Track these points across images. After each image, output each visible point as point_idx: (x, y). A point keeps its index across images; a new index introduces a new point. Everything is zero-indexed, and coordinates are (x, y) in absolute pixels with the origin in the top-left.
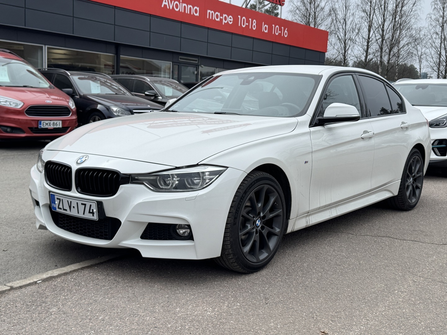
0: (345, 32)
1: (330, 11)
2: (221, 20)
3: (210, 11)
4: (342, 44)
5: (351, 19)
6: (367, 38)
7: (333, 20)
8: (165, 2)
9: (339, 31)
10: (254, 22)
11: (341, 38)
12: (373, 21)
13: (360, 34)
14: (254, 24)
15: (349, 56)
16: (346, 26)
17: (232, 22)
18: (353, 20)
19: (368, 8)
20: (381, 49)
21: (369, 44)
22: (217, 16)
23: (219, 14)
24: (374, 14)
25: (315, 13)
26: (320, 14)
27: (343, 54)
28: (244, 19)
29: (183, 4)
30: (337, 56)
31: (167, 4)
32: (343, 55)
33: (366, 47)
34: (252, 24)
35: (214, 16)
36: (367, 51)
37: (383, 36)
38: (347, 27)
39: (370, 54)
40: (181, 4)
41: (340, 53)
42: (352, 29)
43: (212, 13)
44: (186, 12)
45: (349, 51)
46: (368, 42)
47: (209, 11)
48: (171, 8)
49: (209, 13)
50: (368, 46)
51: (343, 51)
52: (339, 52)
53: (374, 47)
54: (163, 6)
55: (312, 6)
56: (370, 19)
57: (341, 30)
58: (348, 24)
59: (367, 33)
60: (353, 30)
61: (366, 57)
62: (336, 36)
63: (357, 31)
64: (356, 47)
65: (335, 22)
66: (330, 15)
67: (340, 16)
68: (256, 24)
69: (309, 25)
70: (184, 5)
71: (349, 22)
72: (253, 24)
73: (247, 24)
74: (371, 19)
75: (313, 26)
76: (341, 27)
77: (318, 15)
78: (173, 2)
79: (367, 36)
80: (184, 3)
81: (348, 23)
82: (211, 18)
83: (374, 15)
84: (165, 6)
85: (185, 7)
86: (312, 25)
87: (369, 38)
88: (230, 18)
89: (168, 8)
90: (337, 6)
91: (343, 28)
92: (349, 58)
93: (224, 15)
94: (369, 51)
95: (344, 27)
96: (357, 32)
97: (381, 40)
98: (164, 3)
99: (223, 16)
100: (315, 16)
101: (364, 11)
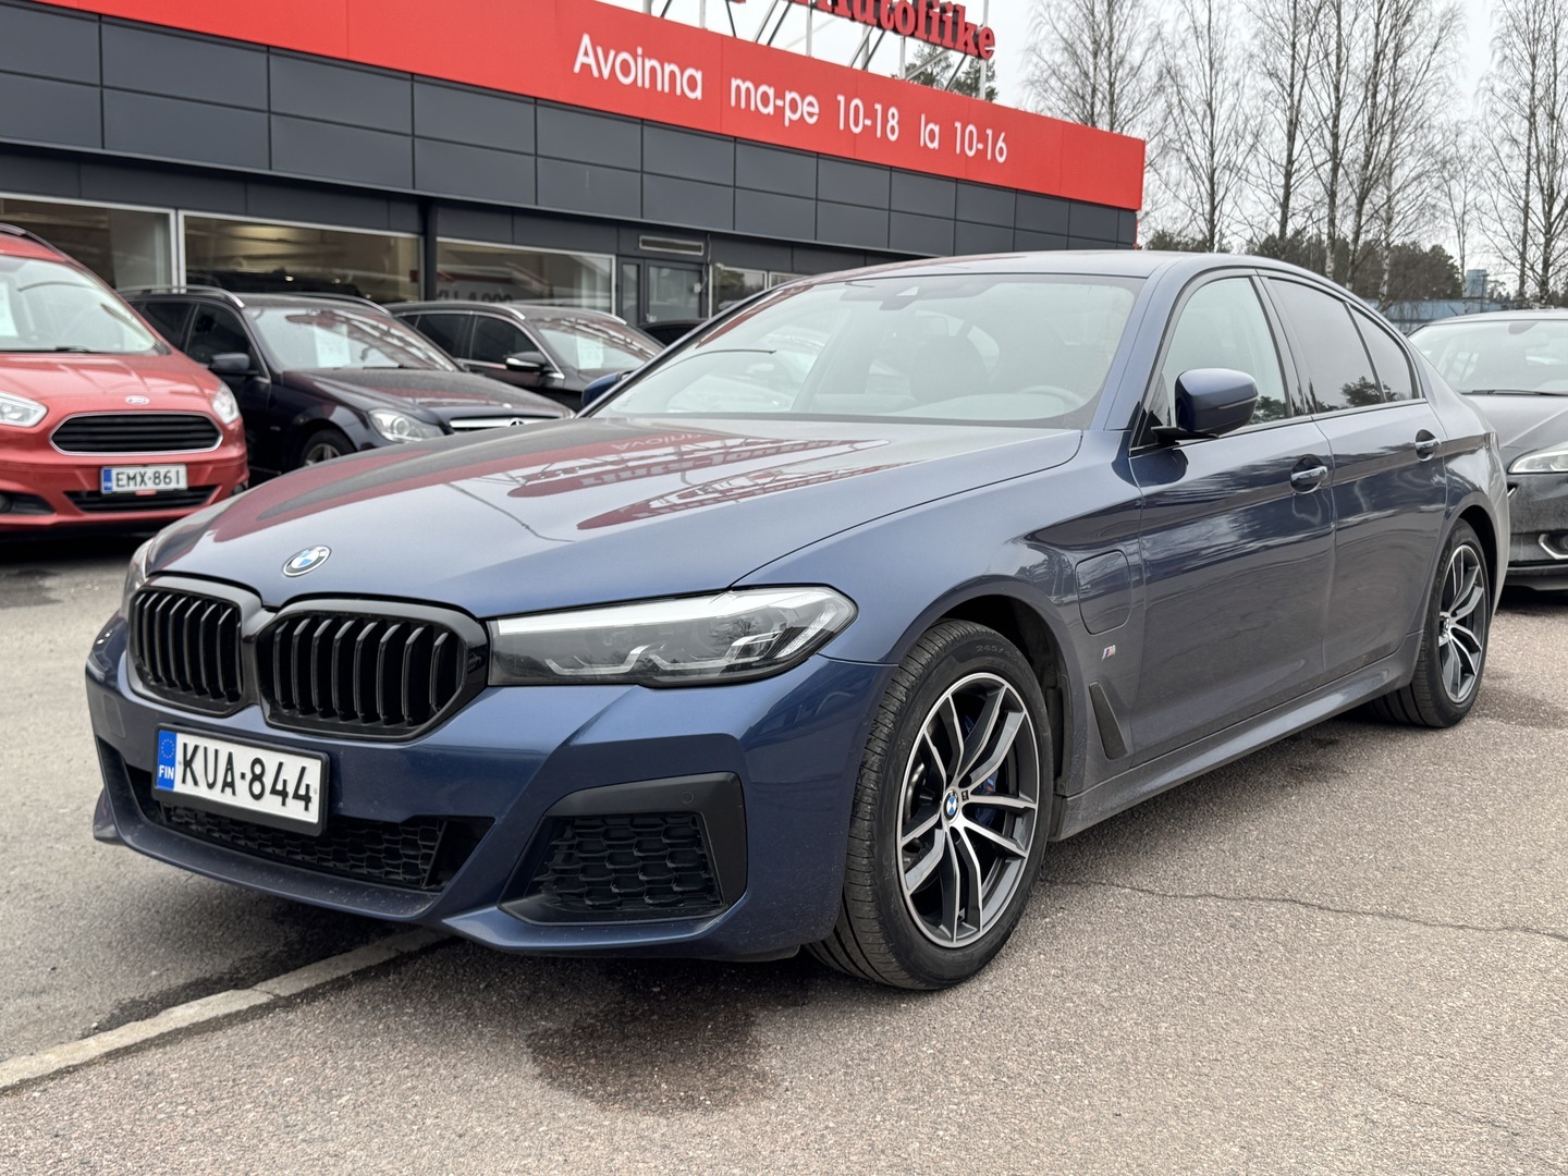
0: (1211, 143)
1: (1160, 78)
2: (780, 111)
3: (739, 82)
4: (1203, 182)
5: (1230, 100)
6: (1284, 163)
7: (1170, 106)
8: (586, 54)
9: (1189, 142)
10: (893, 115)
11: (1197, 164)
12: (1303, 107)
13: (1261, 149)
14: (893, 122)
15: (1226, 224)
16: (1212, 125)
17: (815, 119)
18: (1235, 105)
19: (1284, 63)
20: (1332, 195)
21: (1292, 181)
22: (765, 99)
23: (771, 92)
24: (1303, 81)
25: (1112, 85)
26: (1127, 88)
27: (1207, 217)
28: (857, 107)
29: (646, 61)
30: (1186, 221)
31: (591, 60)
32: (1205, 219)
33: (1281, 192)
34: (885, 121)
35: (755, 100)
36: (1285, 205)
37: (1335, 155)
38: (1218, 128)
39: (1294, 214)
40: (640, 60)
41: (1196, 214)
42: (1233, 134)
43: (748, 90)
44: (659, 88)
45: (1227, 207)
46: (1288, 175)
47: (735, 83)
48: (606, 73)
49: (738, 88)
50: (1287, 187)
51: (1207, 207)
52: (1194, 211)
53: (1309, 190)
54: (577, 69)
55: (1102, 61)
56: (1292, 101)
57: (1198, 138)
58: (1221, 120)
59: (1285, 143)
60: (1239, 136)
61: (1283, 224)
62: (1184, 157)
63: (1249, 139)
64: (1247, 191)
65: (1176, 112)
66: (1159, 89)
67: (1195, 91)
68: (898, 123)
69: (1094, 123)
70: (649, 63)
71: (1222, 111)
72: (888, 121)
73: (868, 122)
74: (1296, 98)
75: (1106, 128)
76: (1197, 127)
77: (1122, 90)
78: (612, 53)
79: (1285, 154)
80: (650, 58)
81: (1222, 113)
82: (743, 105)
83: (1306, 88)
84: (586, 67)
85: (653, 70)
86: (1103, 125)
87: (1290, 162)
88: (810, 104)
89: (596, 73)
90: (1181, 61)
91: (1203, 132)
92: (1228, 227)
93: (789, 96)
94: (1291, 204)
95: (1207, 128)
96: (1251, 143)
97: (1328, 166)
98: (581, 59)
99: (783, 99)
100: (1112, 95)
101: (1272, 74)
